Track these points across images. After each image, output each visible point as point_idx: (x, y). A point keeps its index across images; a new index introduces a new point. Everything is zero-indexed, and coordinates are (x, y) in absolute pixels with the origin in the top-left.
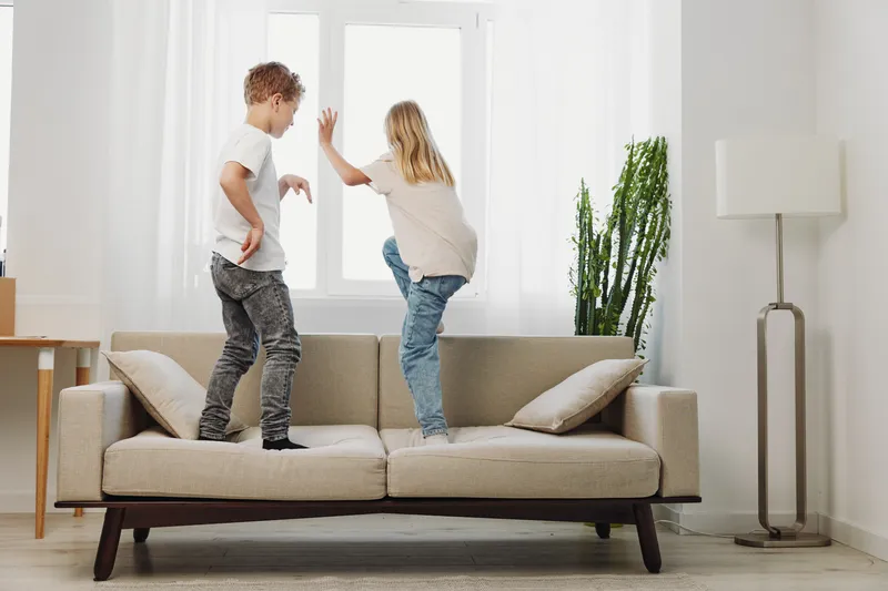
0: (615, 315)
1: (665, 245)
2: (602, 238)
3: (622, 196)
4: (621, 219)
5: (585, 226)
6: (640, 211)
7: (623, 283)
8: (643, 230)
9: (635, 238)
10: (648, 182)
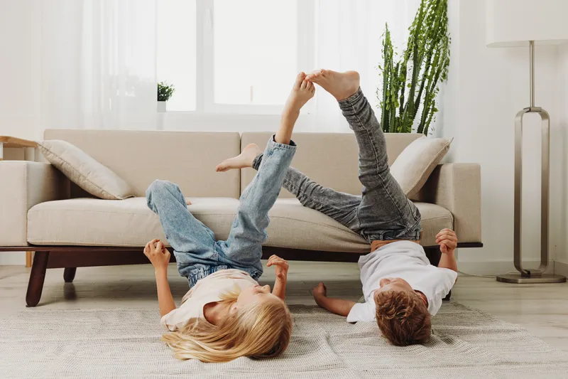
0: (410, 120)
1: (446, 70)
2: (400, 66)
3: (416, 34)
4: (415, 51)
5: (388, 59)
6: (427, 48)
7: (415, 99)
8: (429, 60)
9: (423, 67)
10: (433, 26)
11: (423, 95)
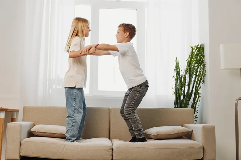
0: (188, 101)
1: (204, 78)
2: (183, 76)
3: (190, 63)
4: (189, 70)
5: (177, 73)
6: (196, 68)
7: (190, 91)
8: (196, 74)
9: (194, 77)
10: (198, 58)
11: (194, 90)
